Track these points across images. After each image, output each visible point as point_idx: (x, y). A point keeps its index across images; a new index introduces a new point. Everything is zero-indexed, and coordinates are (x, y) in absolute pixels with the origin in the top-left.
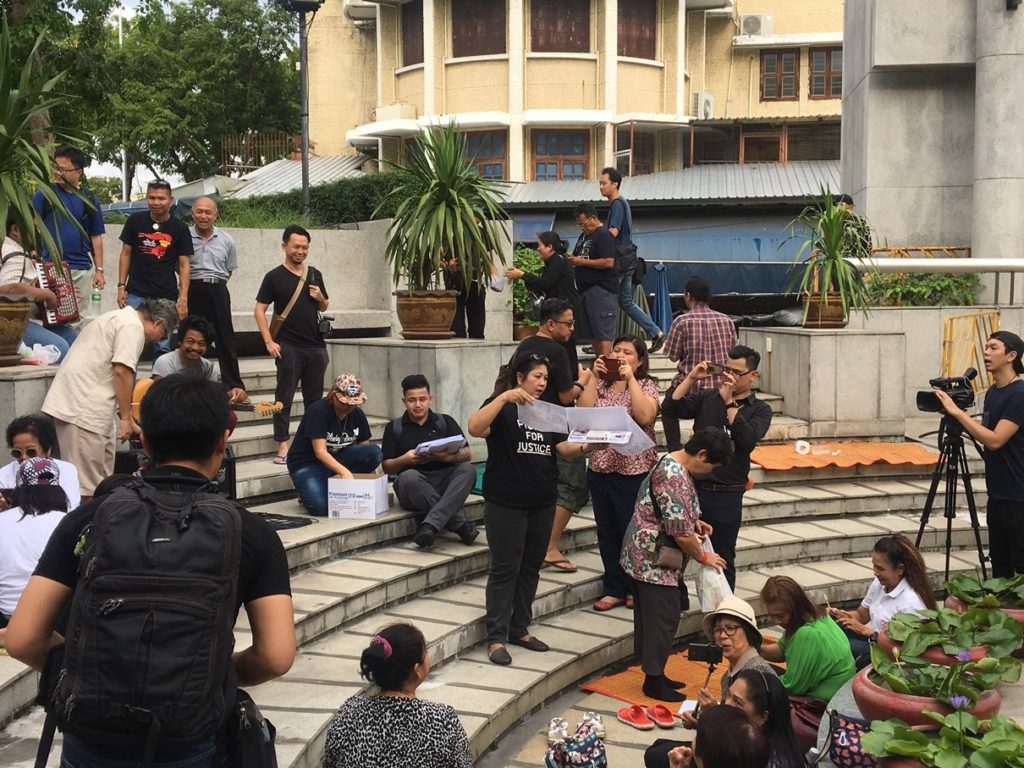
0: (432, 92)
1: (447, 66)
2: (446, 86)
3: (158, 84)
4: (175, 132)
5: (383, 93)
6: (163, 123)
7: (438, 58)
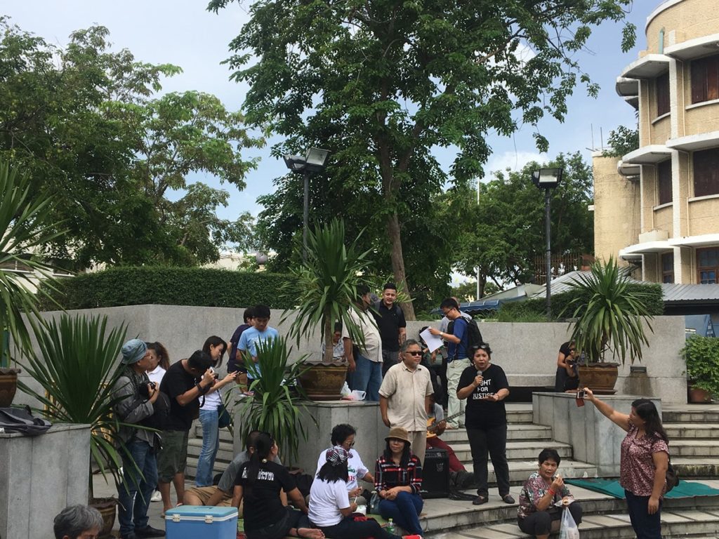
0: (679, 221)
1: (690, 203)
2: (690, 217)
3: (499, 225)
4: (508, 255)
5: (645, 223)
6: (500, 250)
7: (683, 198)
